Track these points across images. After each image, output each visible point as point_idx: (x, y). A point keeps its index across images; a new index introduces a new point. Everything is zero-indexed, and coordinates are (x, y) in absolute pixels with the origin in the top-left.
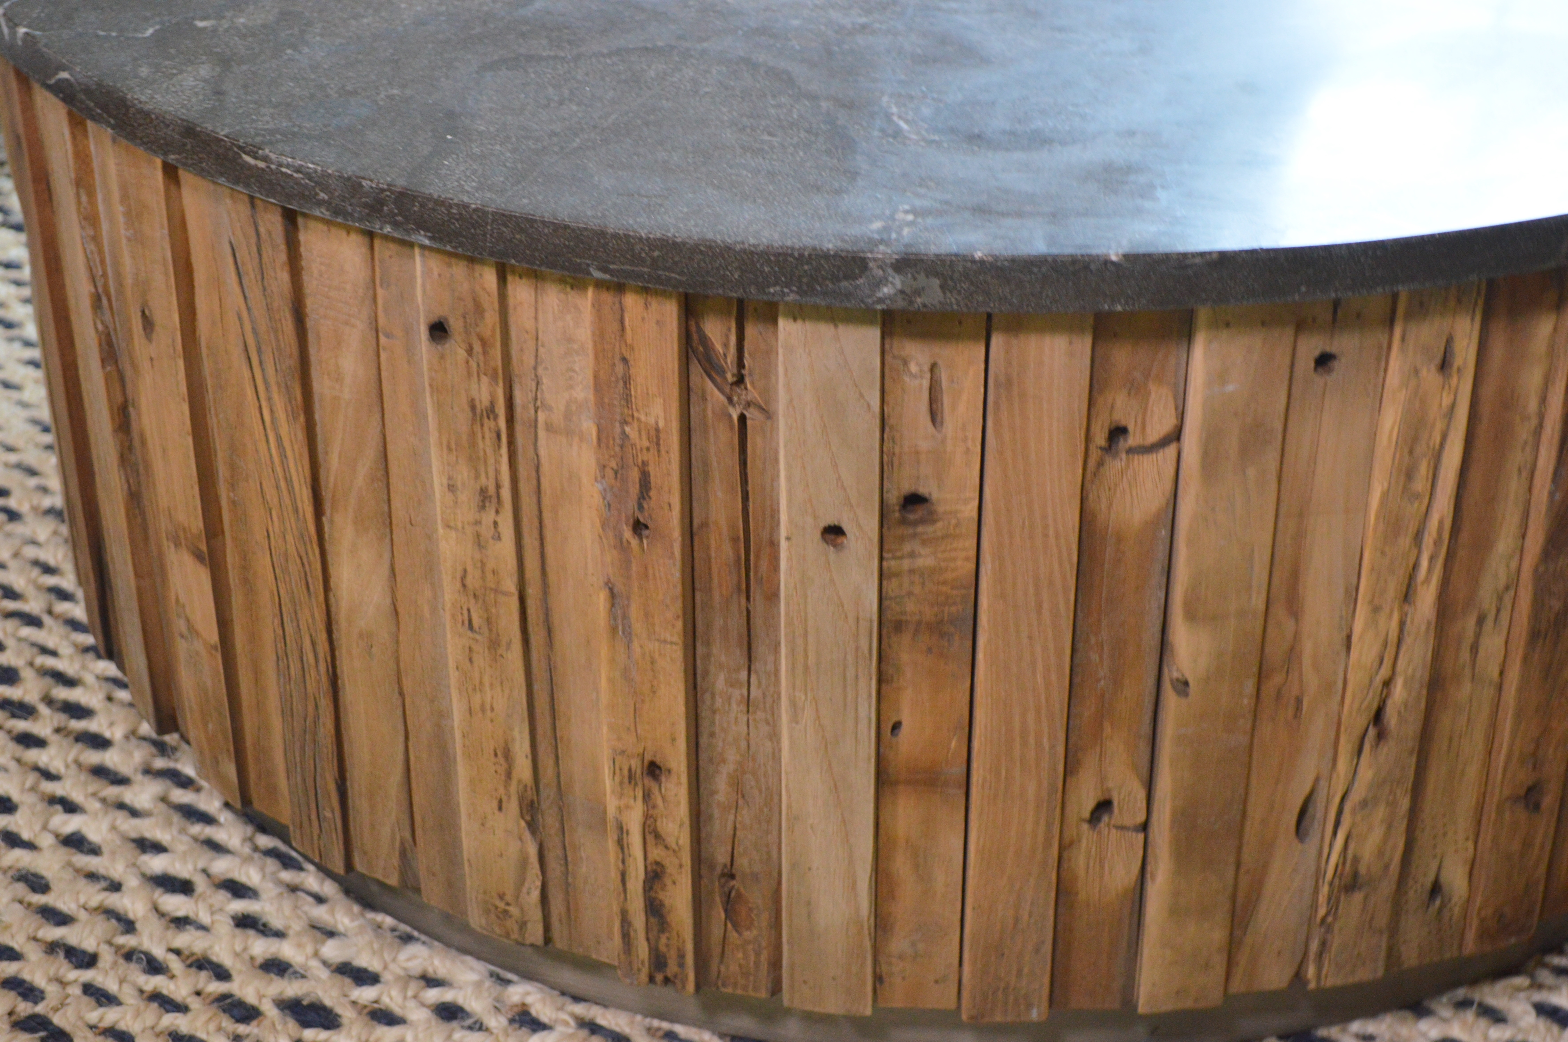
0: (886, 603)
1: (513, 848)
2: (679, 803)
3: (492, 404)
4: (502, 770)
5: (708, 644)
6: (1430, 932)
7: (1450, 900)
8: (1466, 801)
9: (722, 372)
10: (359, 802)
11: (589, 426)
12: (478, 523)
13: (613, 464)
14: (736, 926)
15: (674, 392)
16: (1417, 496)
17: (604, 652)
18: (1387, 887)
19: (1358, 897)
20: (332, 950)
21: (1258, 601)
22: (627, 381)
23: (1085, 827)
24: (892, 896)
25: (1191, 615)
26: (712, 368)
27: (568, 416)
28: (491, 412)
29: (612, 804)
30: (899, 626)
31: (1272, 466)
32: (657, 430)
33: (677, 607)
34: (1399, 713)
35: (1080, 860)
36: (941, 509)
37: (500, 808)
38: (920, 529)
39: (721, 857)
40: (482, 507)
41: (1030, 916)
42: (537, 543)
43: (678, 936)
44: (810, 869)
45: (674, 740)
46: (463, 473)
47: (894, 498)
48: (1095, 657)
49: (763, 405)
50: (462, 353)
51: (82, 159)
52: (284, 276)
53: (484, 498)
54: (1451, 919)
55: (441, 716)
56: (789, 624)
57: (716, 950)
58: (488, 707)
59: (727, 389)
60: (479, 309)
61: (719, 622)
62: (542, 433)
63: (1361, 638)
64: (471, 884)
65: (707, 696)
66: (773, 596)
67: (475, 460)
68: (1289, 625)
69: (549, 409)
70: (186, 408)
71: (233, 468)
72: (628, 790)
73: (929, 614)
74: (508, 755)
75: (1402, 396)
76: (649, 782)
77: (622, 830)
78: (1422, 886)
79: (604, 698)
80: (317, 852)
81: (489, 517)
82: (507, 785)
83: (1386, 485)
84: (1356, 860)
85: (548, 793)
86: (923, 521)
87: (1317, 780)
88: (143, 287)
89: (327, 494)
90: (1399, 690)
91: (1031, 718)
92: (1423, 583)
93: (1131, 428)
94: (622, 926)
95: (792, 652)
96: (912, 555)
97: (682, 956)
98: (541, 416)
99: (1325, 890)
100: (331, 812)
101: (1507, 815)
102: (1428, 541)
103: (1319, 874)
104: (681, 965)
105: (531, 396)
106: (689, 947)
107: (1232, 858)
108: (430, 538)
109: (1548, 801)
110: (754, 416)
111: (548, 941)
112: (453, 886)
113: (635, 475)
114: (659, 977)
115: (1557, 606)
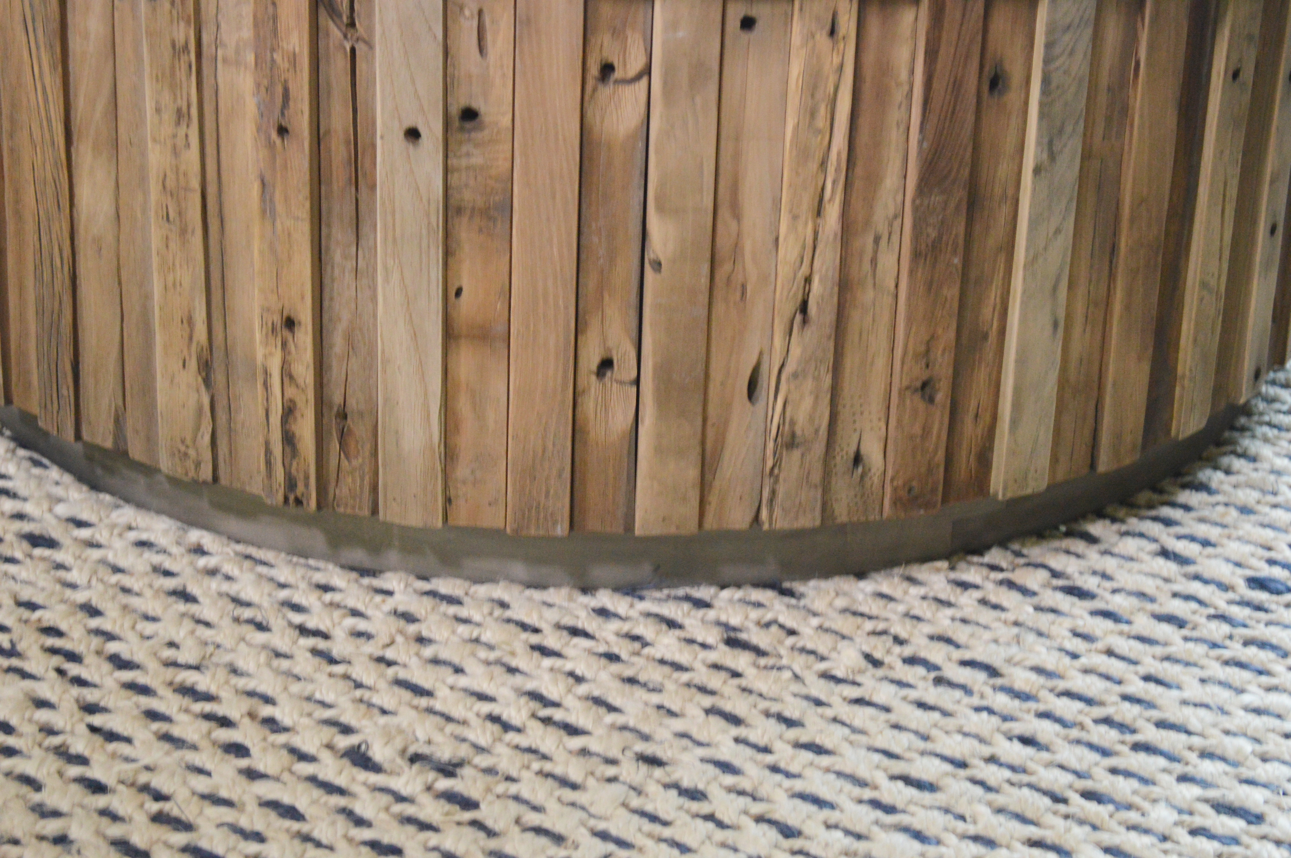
0: (450, 192)
1: (193, 400)
2: (306, 349)
3: (187, 43)
4: (186, 335)
5: (329, 226)
6: (856, 496)
7: (870, 470)
8: (877, 387)
9: (340, 16)
10: (87, 380)
11: (250, 58)
12: (175, 136)
13: (265, 82)
14: (347, 457)
15: (306, 26)
16: (820, 131)
17: (256, 230)
18: (819, 448)
19: (796, 454)
20: (61, 510)
21: (708, 201)
22: (275, 18)
23: (593, 378)
24: (457, 429)
25: (661, 209)
26: (334, 13)
27: (237, 52)
28: (186, 48)
29: (260, 352)
30: (459, 211)
31: (714, 96)
32: (294, 54)
33: (306, 191)
34: (818, 303)
35: (589, 405)
36: (487, 119)
37: (184, 366)
38: (473, 135)
39: (337, 399)
40: (178, 123)
41: (554, 445)
42: (214, 151)
43: (305, 460)
44: (398, 403)
45: (303, 298)
46: (166, 98)
47: (454, 111)
48: (595, 239)
49: (367, 39)
50: (167, 6)
53: (180, 116)
54: (872, 486)
55: (147, 297)
56: (383, 204)
57: (333, 476)
58: (178, 284)
59: (344, 29)
61: (336, 208)
62: (220, 65)
63: (785, 239)
64: (163, 432)
65: (329, 266)
66: (373, 187)
67: (173, 87)
68: (733, 225)
69: (224, 46)
71: (13, 121)
72: (271, 340)
73: (480, 202)
74: (190, 321)
75: (803, 51)
76: (286, 333)
77: (266, 373)
78: (847, 454)
79: (257, 266)
80: (56, 428)
81: (182, 130)
82: (189, 347)
83: (796, 121)
84: (793, 423)
85: (218, 354)
86: (474, 129)
87: (761, 354)
89: (75, 129)
90: (816, 285)
91: (551, 284)
92: (830, 200)
93: (616, 65)
94: (266, 455)
95: (385, 226)
96: (468, 155)
97: (307, 478)
98: (220, 52)
99: (771, 445)
100: (67, 391)
101: (908, 402)
102: (831, 169)
103: (766, 432)
104: (307, 485)
105: (213, 38)
106: (312, 470)
107: (699, 409)
108: (143, 154)
109: (940, 397)
110: (361, 48)
111: (215, 479)
112: (150, 440)
113: (279, 89)
114: (292, 498)
115: (933, 234)
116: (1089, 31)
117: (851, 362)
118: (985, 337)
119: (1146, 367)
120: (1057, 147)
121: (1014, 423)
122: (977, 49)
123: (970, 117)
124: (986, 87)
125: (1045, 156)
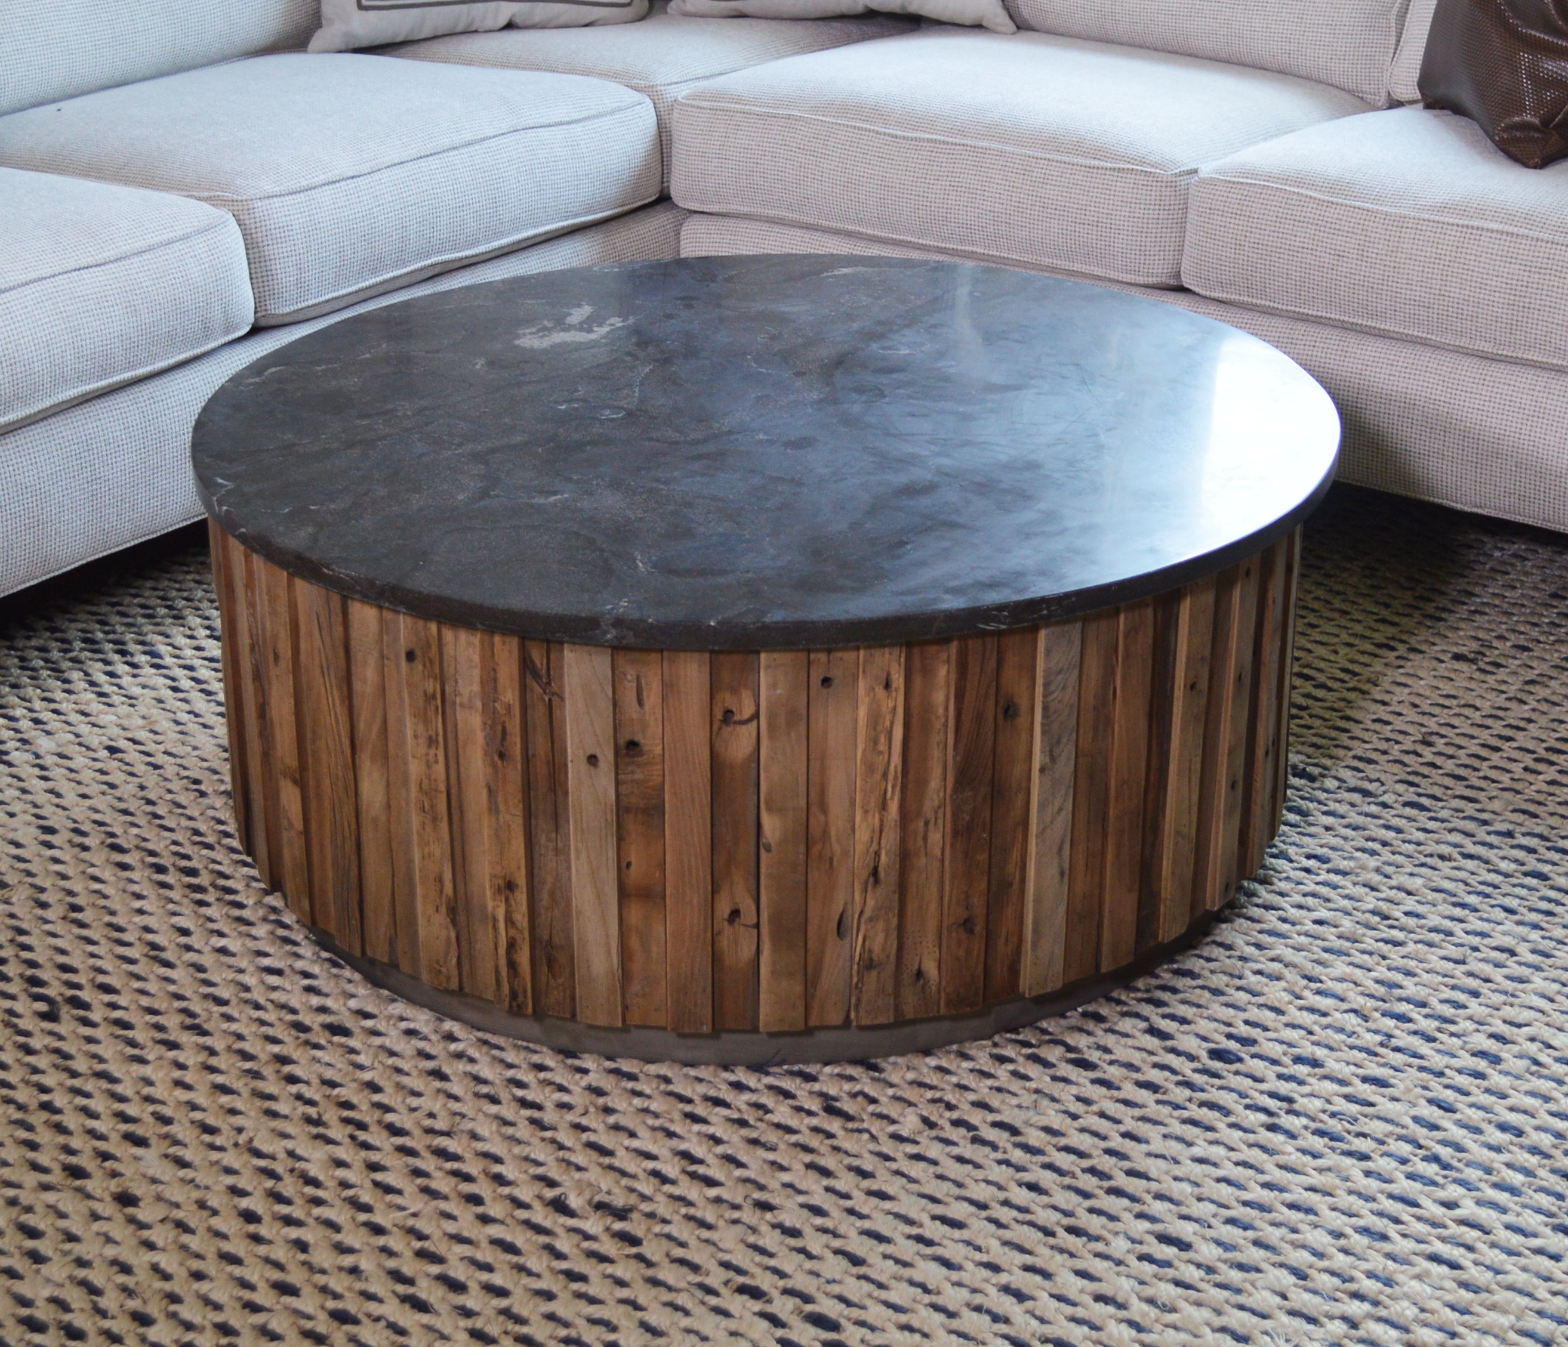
0: (621, 797)
1: (444, 932)
2: (523, 903)
3: (434, 692)
4: (438, 889)
5: (536, 819)
6: (919, 999)
7: (929, 981)
8: (932, 924)
9: (540, 677)
10: (369, 914)
11: (479, 705)
12: (427, 754)
13: (490, 722)
14: (554, 976)
15: (517, 685)
16: (881, 753)
17: (486, 821)
18: (890, 969)
19: (874, 974)
20: (353, 1004)
21: (803, 803)
22: (495, 680)
23: (726, 923)
24: (631, 960)
25: (769, 809)
26: (536, 675)
27: (470, 699)
28: (434, 697)
29: (490, 905)
30: (627, 810)
31: (804, 732)
32: (509, 704)
33: (520, 796)
34: (885, 870)
35: (724, 942)
36: (645, 749)
37: (437, 911)
38: (636, 759)
39: (546, 936)
40: (430, 746)
41: (699, 971)
42: (456, 765)
43: (523, 979)
44: (588, 941)
45: (519, 867)
46: (421, 729)
47: (622, 742)
48: (724, 830)
49: (559, 694)
50: (420, 667)
51: (250, 573)
52: (341, 629)
53: (431, 742)
54: (931, 992)
55: (411, 861)
56: (574, 807)
57: (544, 990)
58: (432, 855)
59: (543, 686)
60: (429, 646)
61: (541, 807)
62: (458, 708)
63: (859, 827)
64: (423, 955)
65: (537, 846)
66: (566, 793)
67: (426, 722)
68: (822, 818)
69: (460, 695)
70: (292, 701)
71: (314, 732)
72: (498, 897)
73: (642, 804)
74: (440, 880)
75: (867, 700)
76: (508, 892)
77: (495, 920)
78: (911, 971)
79: (487, 846)
80: (348, 946)
81: (432, 752)
82: (441, 897)
83: (864, 746)
84: (870, 951)
85: (461, 903)
86: (637, 755)
87: (845, 904)
88: (275, 637)
89: (358, 743)
90: (884, 858)
91: (693, 860)
92: (890, 800)
93: (734, 711)
94: (496, 975)
95: (575, 822)
96: (632, 773)
97: (525, 991)
98: (458, 700)
99: (855, 967)
100: (355, 922)
101: (955, 934)
102: (891, 777)
103: (852, 958)
104: (525, 997)
105: (453, 690)
106: (529, 986)
107: (802, 944)
108: (406, 764)
109: (978, 929)
110: (555, 699)
111: (461, 988)
112: (415, 960)
113: (499, 728)
114: (514, 1004)
115: (967, 818)
116: (1076, 672)
117: (911, 907)
118: (1010, 884)
119: (1134, 896)
120: (1056, 752)
121: (1035, 944)
122: (992, 692)
123: (991, 737)
124: (1000, 716)
125: (1048, 760)
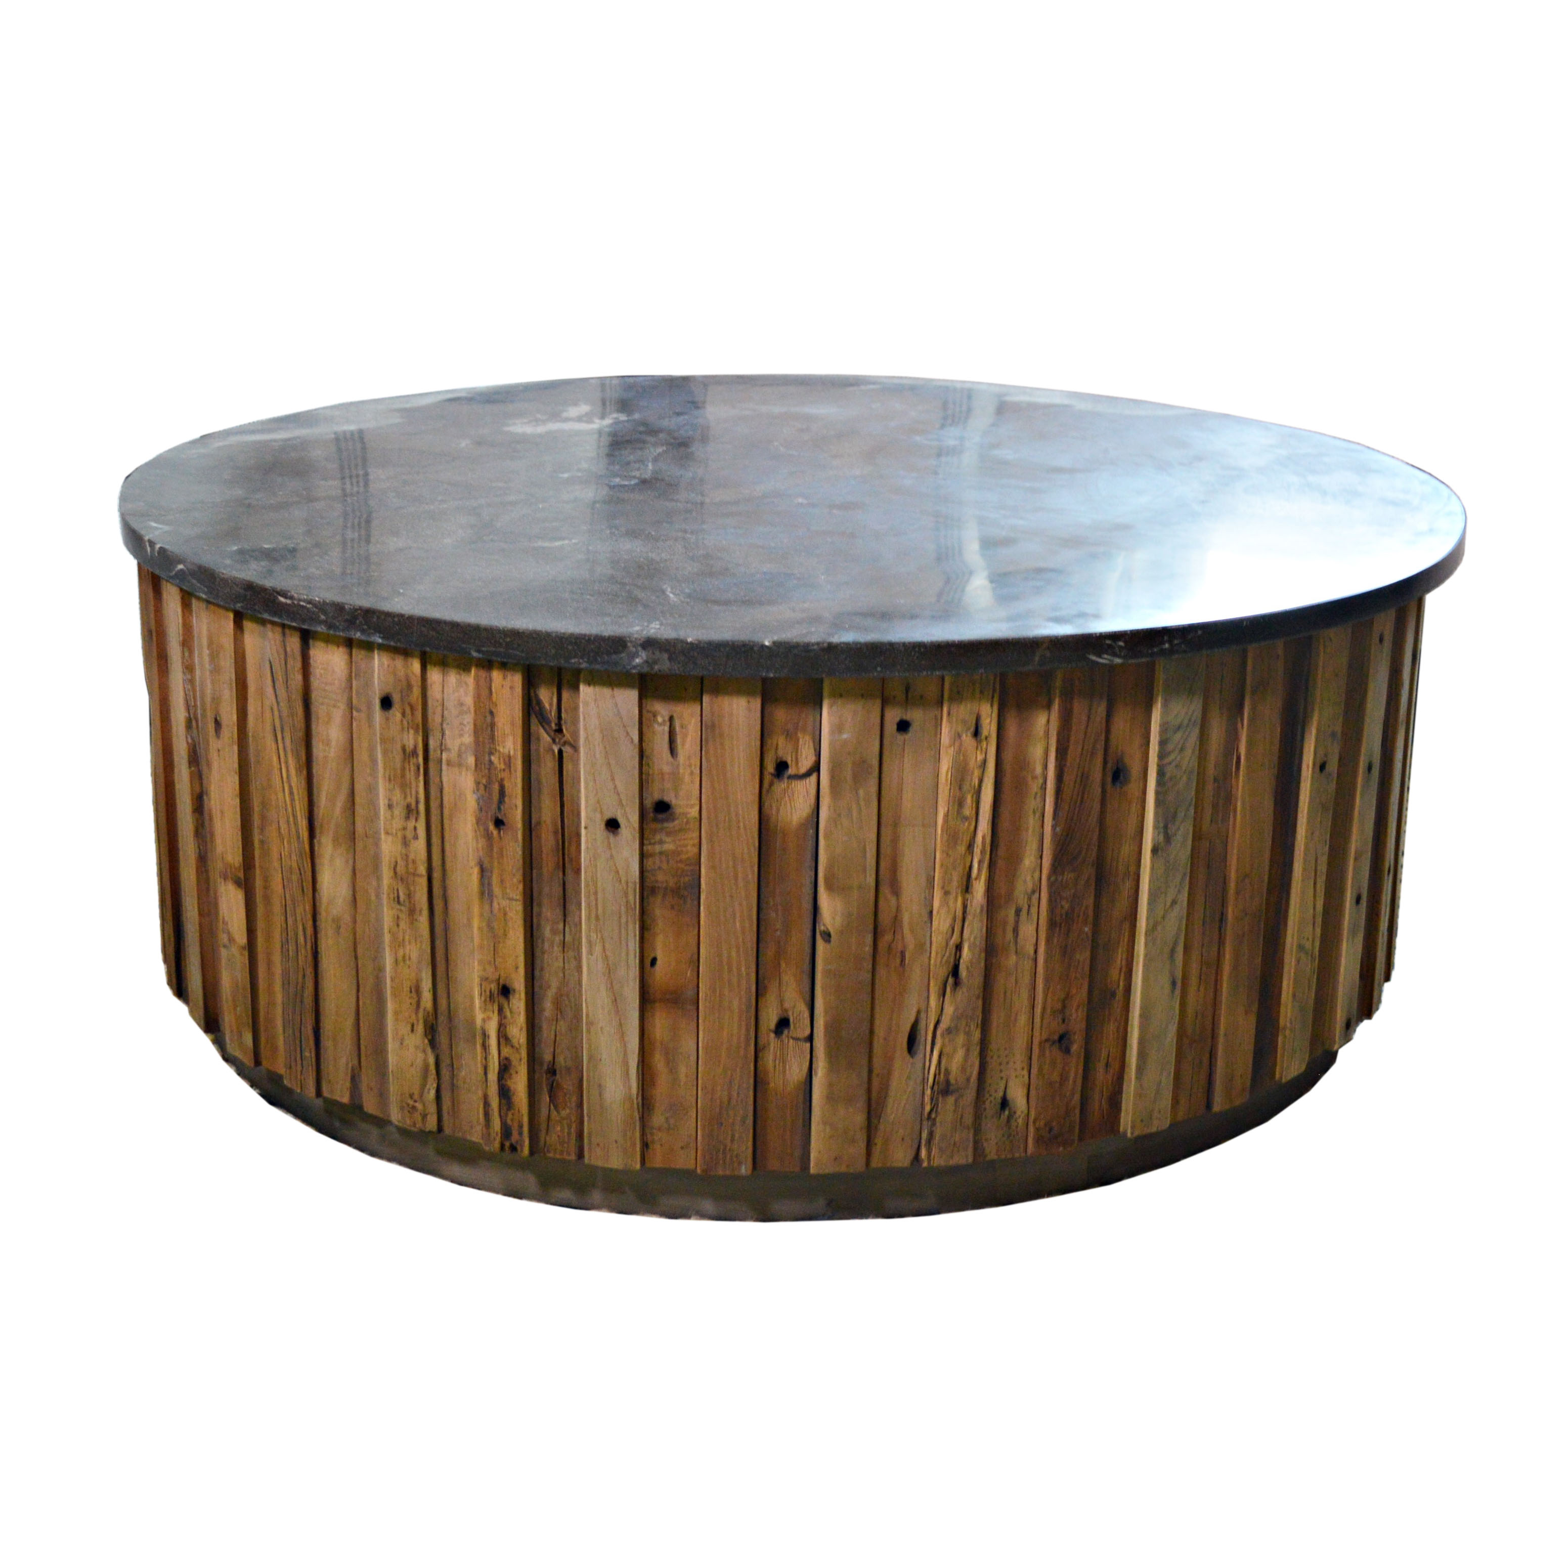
0: (646, 874)
1: (419, 1061)
2: (520, 1013)
3: (415, 747)
4: (414, 1001)
5: (540, 905)
6: (1003, 1136)
7: (1015, 1113)
8: (1020, 1042)
9: (549, 723)
10: (327, 1043)
11: (471, 760)
12: (405, 829)
13: (484, 781)
14: (556, 1107)
15: (519, 732)
16: (966, 818)
17: (476, 910)
18: (970, 1095)
19: (951, 1100)
21: (871, 880)
22: (493, 725)
23: (772, 1035)
24: (653, 1083)
25: (830, 887)
26: (543, 720)
27: (459, 756)
28: (414, 753)
29: (479, 1017)
30: (653, 891)
31: (874, 789)
32: (509, 757)
33: (519, 876)
34: (968, 968)
35: (769, 1059)
36: (678, 811)
37: (412, 1030)
38: (666, 825)
39: (548, 1057)
40: (407, 818)
41: (738, 1096)
42: (440, 842)
43: (519, 1111)
44: (600, 1060)
45: (517, 968)
46: (397, 796)
47: (649, 803)
48: (773, 915)
49: (572, 742)
50: (399, 716)
51: (187, 629)
52: (299, 677)
53: (410, 811)
54: (1017, 1127)
55: (380, 969)
56: (587, 885)
57: (543, 1126)
58: (407, 957)
59: (552, 734)
60: (410, 687)
61: (546, 890)
62: (444, 767)
63: (938, 912)
64: (393, 1088)
65: (540, 941)
66: (578, 871)
67: (404, 786)
68: (893, 900)
69: (448, 750)
70: (237, 778)
71: (263, 817)
72: (489, 1007)
73: (672, 883)
74: (417, 990)
75: (951, 751)
76: (502, 1000)
77: (485, 1035)
78: (995, 1098)
79: (477, 940)
80: (299, 1086)
81: (411, 824)
82: (417, 1013)
83: (946, 809)
84: (947, 1072)
85: (442, 1019)
86: (667, 820)
87: (919, 1012)
88: (216, 700)
89: (317, 824)
90: (966, 952)
91: (734, 954)
92: (976, 879)
93: (789, 762)
94: (484, 1107)
95: (588, 905)
96: (661, 842)
97: (521, 1127)
98: (444, 756)
99: (928, 1092)
100: (310, 1054)
101: (1047, 1052)
102: (977, 850)
103: (924, 1080)
104: (521, 1134)
105: (438, 743)
106: (525, 1120)
107: (865, 1062)
108: (377, 844)
109: (1075, 1048)
110: (567, 750)
111: (440, 1129)
112: (383, 1095)
113: (496, 787)
114: (507, 1144)
115: (1066, 906)
116: (1197, 730)
117: (997, 1018)
118: (1113, 994)
119: (1253, 1019)
120: (1172, 829)
121: (1140, 1070)
122: (1101, 747)
123: (1097, 806)
124: (1109, 779)
125: (1161, 838)
